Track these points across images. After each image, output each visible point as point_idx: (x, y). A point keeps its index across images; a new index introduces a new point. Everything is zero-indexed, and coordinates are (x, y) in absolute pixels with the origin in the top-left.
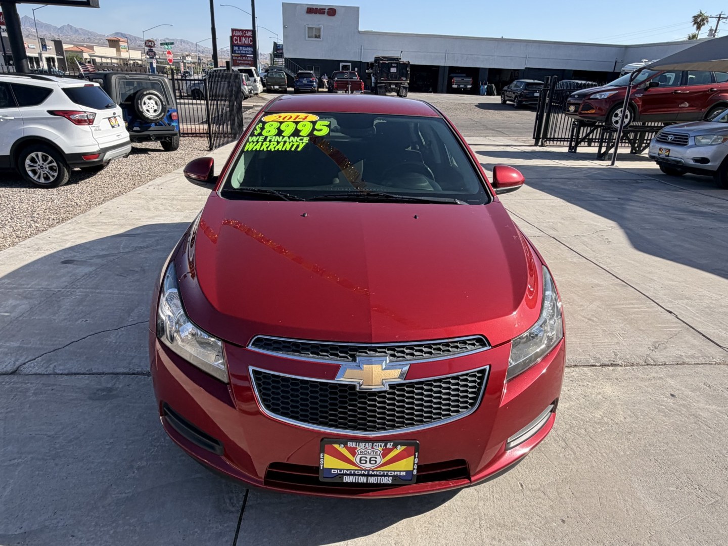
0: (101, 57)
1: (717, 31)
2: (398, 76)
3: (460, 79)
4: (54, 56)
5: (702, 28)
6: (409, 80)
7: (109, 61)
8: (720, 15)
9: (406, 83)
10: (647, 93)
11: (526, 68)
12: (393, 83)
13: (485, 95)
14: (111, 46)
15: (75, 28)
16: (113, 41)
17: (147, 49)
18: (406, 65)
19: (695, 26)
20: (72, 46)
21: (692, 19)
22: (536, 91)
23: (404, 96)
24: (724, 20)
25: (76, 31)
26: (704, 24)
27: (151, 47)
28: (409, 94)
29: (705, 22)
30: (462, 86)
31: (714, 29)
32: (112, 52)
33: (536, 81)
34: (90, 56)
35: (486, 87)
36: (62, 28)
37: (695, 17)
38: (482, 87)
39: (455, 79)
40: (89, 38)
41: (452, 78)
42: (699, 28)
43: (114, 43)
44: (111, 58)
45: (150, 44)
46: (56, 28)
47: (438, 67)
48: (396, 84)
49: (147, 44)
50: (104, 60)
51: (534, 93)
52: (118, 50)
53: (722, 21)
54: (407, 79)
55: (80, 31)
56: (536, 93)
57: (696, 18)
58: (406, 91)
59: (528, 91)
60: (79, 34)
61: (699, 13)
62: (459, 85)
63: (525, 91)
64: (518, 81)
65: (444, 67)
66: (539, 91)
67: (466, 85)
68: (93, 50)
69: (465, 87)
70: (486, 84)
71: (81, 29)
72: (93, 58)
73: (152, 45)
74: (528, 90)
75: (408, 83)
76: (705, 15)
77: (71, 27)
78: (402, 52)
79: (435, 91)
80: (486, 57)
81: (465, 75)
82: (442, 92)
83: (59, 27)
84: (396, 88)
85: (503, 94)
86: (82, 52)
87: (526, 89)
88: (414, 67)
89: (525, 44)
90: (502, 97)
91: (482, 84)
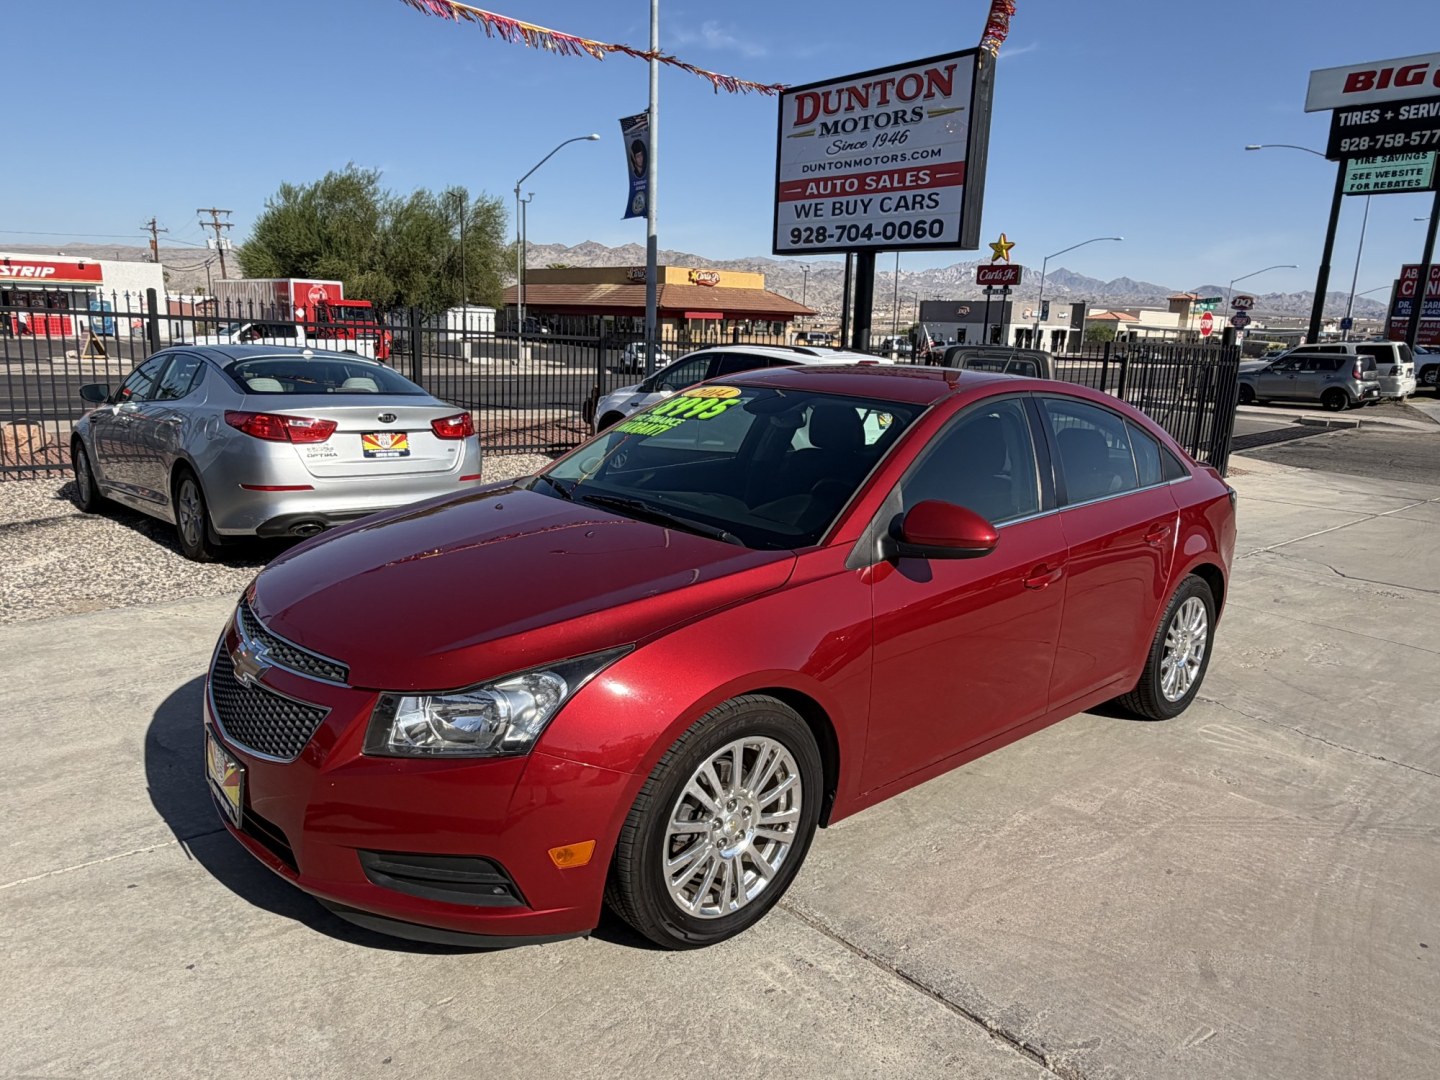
0: (1148, 329)
4: (1068, 329)
7: (1160, 334)
14: (1172, 310)
15: (1134, 283)
16: (1178, 300)
17: (1234, 312)
20: (1105, 311)
25: (1135, 286)
27: (1245, 308)
32: (1172, 320)
34: (1129, 327)
36: (1114, 283)
40: (1152, 298)
43: (1179, 305)
44: (1165, 330)
45: (1243, 303)
46: (1102, 283)
49: (1236, 304)
50: (1152, 334)
52: (1184, 317)
55: (1140, 288)
60: (1138, 292)
68: (1138, 317)
71: (1143, 283)
72: (1132, 330)
73: (1247, 305)
77: (1126, 281)
83: (1107, 283)
86: (1118, 320)
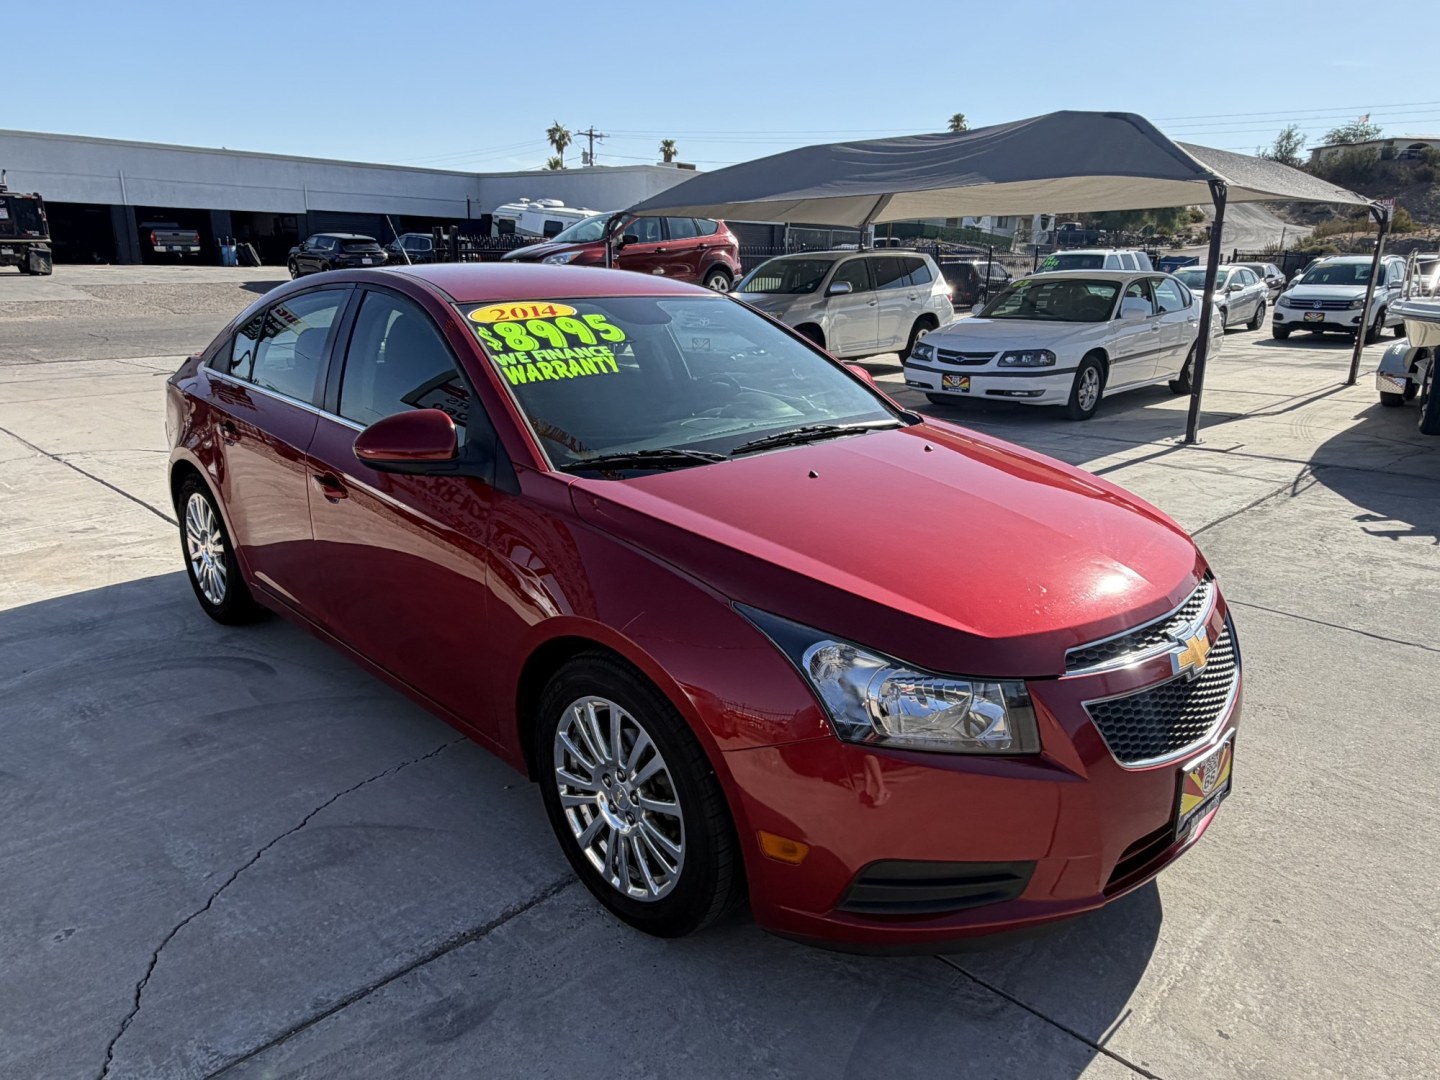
1: (594, 156)
2: (16, 228)
3: (170, 234)
5: (565, 149)
6: (48, 236)
8: (591, 131)
9: (44, 244)
10: (622, 253)
11: (308, 211)
12: (6, 244)
13: (236, 266)
18: (34, 203)
19: (555, 145)
21: (546, 136)
22: (365, 254)
23: (44, 274)
24: (598, 139)
26: (566, 144)
28: (56, 269)
29: (566, 140)
30: (177, 248)
31: (588, 151)
33: (357, 237)
35: (234, 248)
37: (549, 131)
38: (225, 250)
39: (157, 233)
41: (149, 231)
42: (560, 149)
47: (106, 209)
48: (16, 247)
51: (361, 259)
53: (595, 141)
54: (42, 233)
56: (365, 257)
57: (552, 132)
58: (47, 261)
59: (348, 256)
61: (554, 126)
62: (171, 247)
63: (343, 256)
64: (319, 237)
65: (124, 207)
66: (369, 254)
67: (185, 247)
69: (185, 250)
70: (232, 243)
74: (347, 253)
75: (48, 244)
76: (564, 129)
78: (4, 171)
79: (114, 260)
80: (219, 188)
81: (176, 225)
82: (131, 261)
84: (18, 255)
85: (293, 261)
87: (342, 252)
88: (51, 207)
89: (295, 164)
90: (290, 268)
91: (224, 243)
